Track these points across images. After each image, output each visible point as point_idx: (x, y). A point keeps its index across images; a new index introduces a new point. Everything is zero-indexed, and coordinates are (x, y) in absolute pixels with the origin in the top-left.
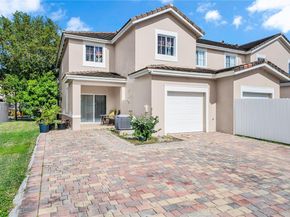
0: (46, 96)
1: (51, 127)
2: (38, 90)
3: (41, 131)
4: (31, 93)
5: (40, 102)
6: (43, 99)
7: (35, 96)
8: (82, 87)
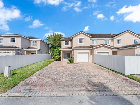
0: (59, 53)
1: (56, 60)
2: (57, 52)
3: (55, 61)
4: (56, 52)
5: (58, 55)
6: (58, 54)
7: (56, 53)
8: (63, 51)
